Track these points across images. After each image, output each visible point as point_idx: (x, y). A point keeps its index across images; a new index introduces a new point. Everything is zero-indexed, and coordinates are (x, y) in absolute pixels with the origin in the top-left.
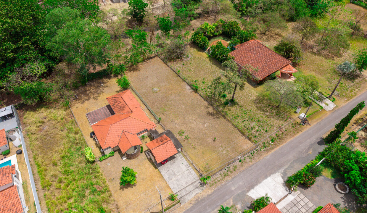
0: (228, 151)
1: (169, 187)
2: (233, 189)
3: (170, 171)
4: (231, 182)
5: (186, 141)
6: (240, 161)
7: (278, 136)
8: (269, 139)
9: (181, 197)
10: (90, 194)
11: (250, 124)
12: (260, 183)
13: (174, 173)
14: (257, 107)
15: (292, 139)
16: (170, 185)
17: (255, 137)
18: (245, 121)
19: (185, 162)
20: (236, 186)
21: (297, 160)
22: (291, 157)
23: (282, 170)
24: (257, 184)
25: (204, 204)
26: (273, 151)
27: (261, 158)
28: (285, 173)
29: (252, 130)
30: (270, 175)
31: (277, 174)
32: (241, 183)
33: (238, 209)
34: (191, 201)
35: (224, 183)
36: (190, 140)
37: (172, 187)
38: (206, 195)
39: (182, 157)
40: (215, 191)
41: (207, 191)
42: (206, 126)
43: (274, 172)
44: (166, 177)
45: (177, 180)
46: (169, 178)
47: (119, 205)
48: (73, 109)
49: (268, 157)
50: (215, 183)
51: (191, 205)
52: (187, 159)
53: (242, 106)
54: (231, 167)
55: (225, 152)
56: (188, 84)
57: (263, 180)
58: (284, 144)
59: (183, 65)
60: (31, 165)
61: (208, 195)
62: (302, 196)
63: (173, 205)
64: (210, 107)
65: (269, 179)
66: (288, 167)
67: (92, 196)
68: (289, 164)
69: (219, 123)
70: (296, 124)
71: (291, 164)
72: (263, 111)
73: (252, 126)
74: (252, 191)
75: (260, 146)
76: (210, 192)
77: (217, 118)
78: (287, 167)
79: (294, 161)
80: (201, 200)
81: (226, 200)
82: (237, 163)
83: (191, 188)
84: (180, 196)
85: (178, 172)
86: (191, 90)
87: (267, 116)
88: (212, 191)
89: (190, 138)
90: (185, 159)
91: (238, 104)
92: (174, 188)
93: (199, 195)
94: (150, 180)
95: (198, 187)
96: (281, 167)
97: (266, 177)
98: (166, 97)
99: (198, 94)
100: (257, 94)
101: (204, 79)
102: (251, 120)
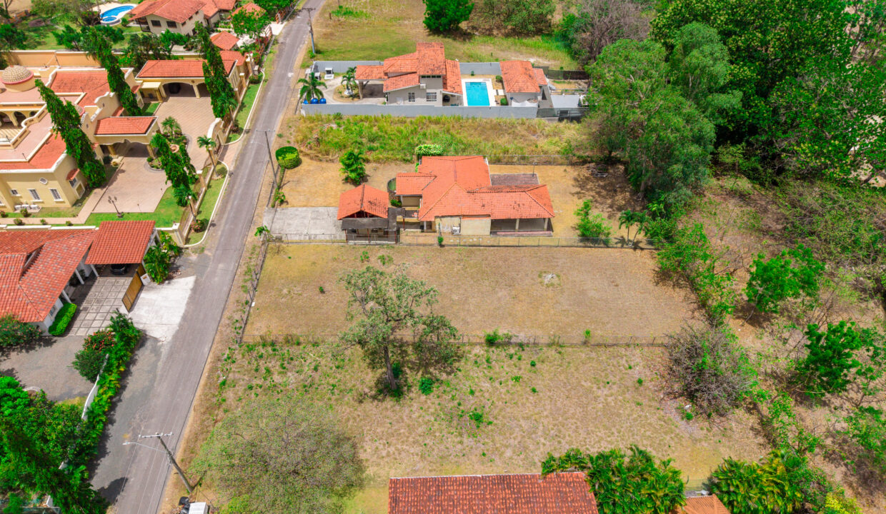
0: (281, 296)
2: (221, 266)
4: (231, 270)
6: (247, 303)
7: (222, 403)
8: (231, 377)
9: (276, 211)
11: (298, 372)
12: (188, 305)
15: (187, 433)
16: (305, 208)
17: (261, 357)
18: (315, 370)
19: (321, 237)
20: (219, 272)
21: (147, 393)
22: (162, 389)
23: (164, 351)
24: (192, 298)
25: (241, 226)
26: (207, 368)
27: (218, 337)
28: (156, 351)
29: (282, 365)
30: (181, 325)
31: (170, 338)
32: (216, 279)
34: (261, 217)
35: (241, 261)
37: (300, 209)
40: (242, 245)
43: (176, 336)
44: (321, 209)
45: (303, 218)
46: (318, 211)
48: (568, 168)
49: (207, 349)
50: (252, 253)
51: (254, 215)
52: (327, 242)
53: (361, 402)
56: (536, 344)
57: (186, 311)
58: (196, 404)
59: (640, 382)
61: (246, 236)
65: (176, 319)
66: (155, 367)
68: (159, 372)
70: (203, 478)
71: (155, 376)
74: (190, 286)
75: (236, 351)
76: (248, 240)
78: (160, 364)
79: (153, 385)
81: (217, 249)
82: (248, 297)
83: (277, 225)
84: (279, 211)
85: (315, 223)
86: (502, 337)
88: (246, 243)
90: (328, 239)
91: (374, 398)
92: (296, 210)
96: (171, 354)
97: (184, 318)
98: (510, 286)
99: (480, 344)
100: (370, 471)
101: (534, 391)
102: (307, 387)
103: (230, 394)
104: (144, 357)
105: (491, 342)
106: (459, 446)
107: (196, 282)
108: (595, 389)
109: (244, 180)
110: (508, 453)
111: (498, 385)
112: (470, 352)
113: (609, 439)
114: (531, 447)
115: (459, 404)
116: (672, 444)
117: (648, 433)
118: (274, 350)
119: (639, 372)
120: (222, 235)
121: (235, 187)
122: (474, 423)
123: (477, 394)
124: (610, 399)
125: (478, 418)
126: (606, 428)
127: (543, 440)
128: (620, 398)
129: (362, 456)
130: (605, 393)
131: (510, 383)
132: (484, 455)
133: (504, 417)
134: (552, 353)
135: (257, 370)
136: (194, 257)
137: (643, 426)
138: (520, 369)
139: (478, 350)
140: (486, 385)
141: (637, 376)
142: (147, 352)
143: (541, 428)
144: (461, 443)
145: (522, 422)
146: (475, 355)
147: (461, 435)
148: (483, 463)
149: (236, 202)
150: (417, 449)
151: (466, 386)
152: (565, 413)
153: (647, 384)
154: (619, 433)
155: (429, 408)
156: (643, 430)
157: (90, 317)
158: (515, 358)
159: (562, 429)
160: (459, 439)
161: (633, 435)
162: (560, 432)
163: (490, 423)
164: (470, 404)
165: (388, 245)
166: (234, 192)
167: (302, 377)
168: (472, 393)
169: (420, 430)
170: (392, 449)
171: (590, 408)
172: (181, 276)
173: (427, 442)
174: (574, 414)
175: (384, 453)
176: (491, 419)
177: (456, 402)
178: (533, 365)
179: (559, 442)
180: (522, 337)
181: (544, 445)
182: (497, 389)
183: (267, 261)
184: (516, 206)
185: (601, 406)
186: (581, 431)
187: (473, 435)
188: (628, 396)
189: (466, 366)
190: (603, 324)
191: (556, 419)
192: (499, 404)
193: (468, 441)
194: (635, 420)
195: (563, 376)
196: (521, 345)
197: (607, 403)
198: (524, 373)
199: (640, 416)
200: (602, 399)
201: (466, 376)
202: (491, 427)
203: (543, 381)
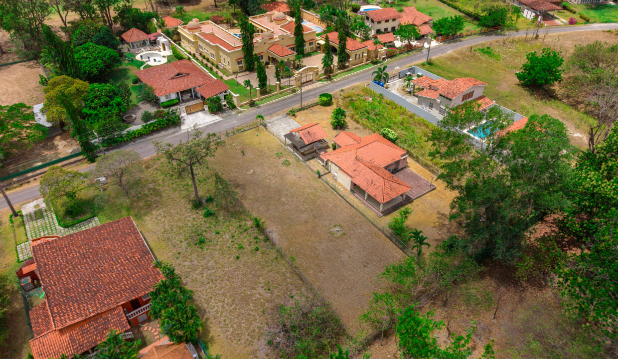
0: (231, 145)
2: (235, 121)
4: (236, 125)
16: (297, 123)
20: (231, 123)
23: (176, 134)
24: (210, 125)
25: (265, 113)
31: (184, 132)
32: (226, 125)
34: (277, 116)
37: (295, 122)
45: (290, 126)
50: (251, 125)
51: (277, 113)
53: (184, 198)
54: (231, 135)
55: (234, 144)
56: (275, 245)
68: (165, 139)
69: (232, 174)
74: (216, 121)
77: (233, 180)
78: (170, 136)
81: (245, 115)
83: (276, 122)
84: (286, 118)
91: (189, 201)
92: (293, 122)
95: (270, 123)
96: (176, 137)
101: (238, 258)
104: (170, 131)
107: (220, 121)
109: (296, 99)
110: (186, 264)
111: (230, 240)
112: (246, 221)
113: (225, 306)
114: (198, 272)
115: (206, 231)
116: (243, 341)
117: (243, 325)
120: (254, 112)
121: (289, 99)
122: (198, 242)
123: (218, 236)
125: (202, 242)
126: (233, 301)
127: (205, 275)
130: (261, 292)
131: (237, 246)
132: (179, 253)
133: (210, 252)
134: (274, 255)
136: (234, 113)
137: (247, 320)
138: (249, 246)
139: (250, 223)
140: (227, 236)
141: (287, 304)
142: (173, 130)
143: (213, 271)
144: (181, 242)
145: (212, 262)
146: (245, 224)
147: (187, 240)
148: (173, 255)
149: (279, 104)
150: (168, 228)
151: (221, 229)
152: (232, 278)
154: (233, 309)
155: (196, 221)
156: (244, 321)
158: (257, 240)
159: (219, 281)
160: (184, 240)
161: (237, 317)
162: (216, 280)
163: (202, 248)
164: (210, 235)
165: (299, 159)
166: (286, 101)
168: (218, 233)
169: (180, 224)
170: (163, 220)
172: (220, 116)
173: (175, 230)
174: (234, 282)
176: (206, 247)
177: (207, 229)
178: (257, 249)
179: (208, 283)
180: (274, 236)
181: (203, 277)
182: (227, 242)
183: (250, 130)
185: (249, 293)
186: (223, 290)
187: (189, 244)
188: (267, 305)
189: (235, 223)
190: (321, 271)
191: (224, 276)
192: (218, 247)
193: (184, 244)
194: (249, 314)
195: (259, 267)
196: (267, 239)
197: (252, 295)
198: (248, 248)
199: (254, 316)
200: (255, 292)
201: (228, 226)
202: (200, 250)
203: (249, 259)
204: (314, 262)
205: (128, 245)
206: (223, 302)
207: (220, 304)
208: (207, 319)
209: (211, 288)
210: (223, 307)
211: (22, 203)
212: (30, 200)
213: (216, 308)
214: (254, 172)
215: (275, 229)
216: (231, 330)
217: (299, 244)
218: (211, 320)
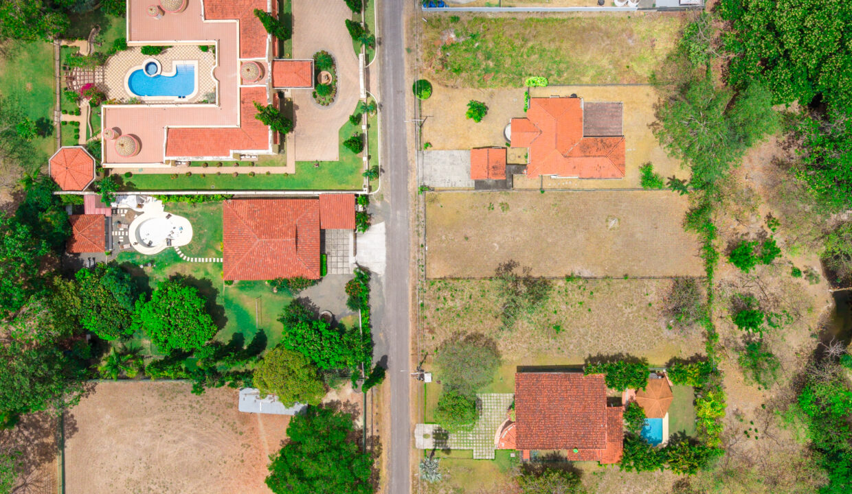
0: (442, 241)
1: (442, 149)
2: (398, 213)
3: (460, 162)
4: (406, 216)
5: (488, 205)
6: (422, 246)
7: (424, 318)
8: (425, 302)
9: (423, 154)
10: (487, 66)
11: (461, 299)
12: (387, 246)
13: (453, 164)
14: (482, 336)
15: (410, 333)
16: (443, 151)
17: (439, 289)
18: (470, 298)
19: (459, 185)
20: (399, 218)
21: (383, 309)
22: (390, 307)
23: (383, 281)
24: (387, 241)
25: (402, 172)
26: (410, 293)
27: (411, 273)
28: (378, 281)
29: (452, 294)
30: (387, 263)
31: (383, 273)
32: (399, 225)
33: (377, 201)
34: (414, 162)
35: (410, 208)
36: (487, 211)
37: (440, 152)
38: (409, 180)
39: (469, 185)
40: (407, 192)
41: (413, 185)
42: (495, 245)
43: (387, 271)
44: (456, 153)
45: (444, 163)
46: (453, 155)
47: (456, 90)
48: (649, 90)
49: (407, 281)
50: (415, 200)
51: (409, 159)
52: (464, 190)
54: (422, 230)
55: (444, 237)
56: (595, 278)
57: (387, 252)
58: (410, 316)
59: (650, 304)
60: (572, 13)
61: (408, 182)
62: (346, 272)
63: (420, 142)
64: (524, 275)
65: (383, 258)
66: (381, 292)
67: (483, 66)
68: (385, 296)
69: (488, 264)
70: (425, 358)
71: (383, 299)
72: (469, 338)
73: (456, 300)
74: (384, 230)
75: (425, 284)
76: (410, 187)
77: (499, 269)
78: (384, 290)
79: (384, 304)
80: (407, 173)
81: (392, 196)
82: (422, 241)
83: (427, 171)
84: (425, 155)
85: (453, 169)
86: (576, 273)
87: (459, 334)
88: (409, 190)
89: (489, 213)
90: (464, 186)
92: (438, 154)
93: (414, 174)
94: (463, 134)
95: (423, 179)
96: (388, 284)
97: (388, 257)
98: (586, 229)
99: (562, 278)
100: (504, 357)
101: (590, 310)
102: (467, 309)
103: (427, 313)
104: (373, 284)
105: (569, 278)
106: (547, 344)
107: (386, 227)
108: (624, 308)
109: (393, 117)
110: (572, 347)
111: (569, 307)
112: (556, 284)
114: (583, 343)
115: (548, 320)
116: (657, 342)
117: (646, 336)
118: (446, 284)
119: (650, 298)
120: (392, 183)
121: (388, 126)
122: (555, 330)
123: (558, 313)
124: (630, 315)
125: (557, 328)
126: (624, 332)
127: (590, 340)
128: (636, 314)
129: (500, 349)
130: (629, 311)
131: (578, 305)
132: (559, 348)
133: (571, 326)
134: (603, 284)
135: (439, 298)
136: (378, 204)
137: (644, 332)
138: (584, 296)
139: (561, 283)
140: (563, 307)
141: (649, 300)
142: (374, 282)
143: (590, 333)
144: (548, 342)
145: (581, 330)
146: (559, 287)
147: (548, 338)
148: (558, 353)
149: (392, 145)
150: (525, 346)
151: (552, 307)
152: (604, 323)
153: (654, 305)
154: (630, 336)
155: (532, 321)
156: (643, 334)
157: (334, 259)
158: (582, 288)
159: (601, 333)
160: (547, 340)
161: (638, 337)
162: (599, 334)
163: (563, 330)
164: (554, 319)
165: (507, 193)
166: (388, 131)
167: (464, 302)
168: (555, 312)
169: (527, 335)
170: (514, 345)
171: (618, 320)
172: (376, 223)
173: (531, 341)
174: (609, 324)
175: (510, 348)
176: (564, 328)
177: (547, 318)
178: (592, 293)
180: (586, 274)
182: (569, 309)
183: (427, 209)
184: (598, 169)
185: (625, 319)
186: (611, 335)
187: (554, 338)
188: (641, 313)
189: (553, 294)
190: (640, 261)
191: (598, 327)
192: (570, 319)
193: (551, 341)
194: (641, 328)
195: (607, 300)
196: (586, 279)
197: (628, 318)
198: (586, 299)
199: (644, 326)
200: (626, 315)
201: (553, 301)
202: (564, 333)
203: (595, 304)
204: (629, 261)
205: (552, 385)
206: (620, 339)
207: (621, 342)
208: (627, 354)
209: (604, 341)
210: (625, 341)
211: (411, 447)
212: (411, 439)
213: (622, 346)
214: (498, 243)
215: (579, 268)
216: (644, 345)
217: (606, 260)
218: (630, 353)
